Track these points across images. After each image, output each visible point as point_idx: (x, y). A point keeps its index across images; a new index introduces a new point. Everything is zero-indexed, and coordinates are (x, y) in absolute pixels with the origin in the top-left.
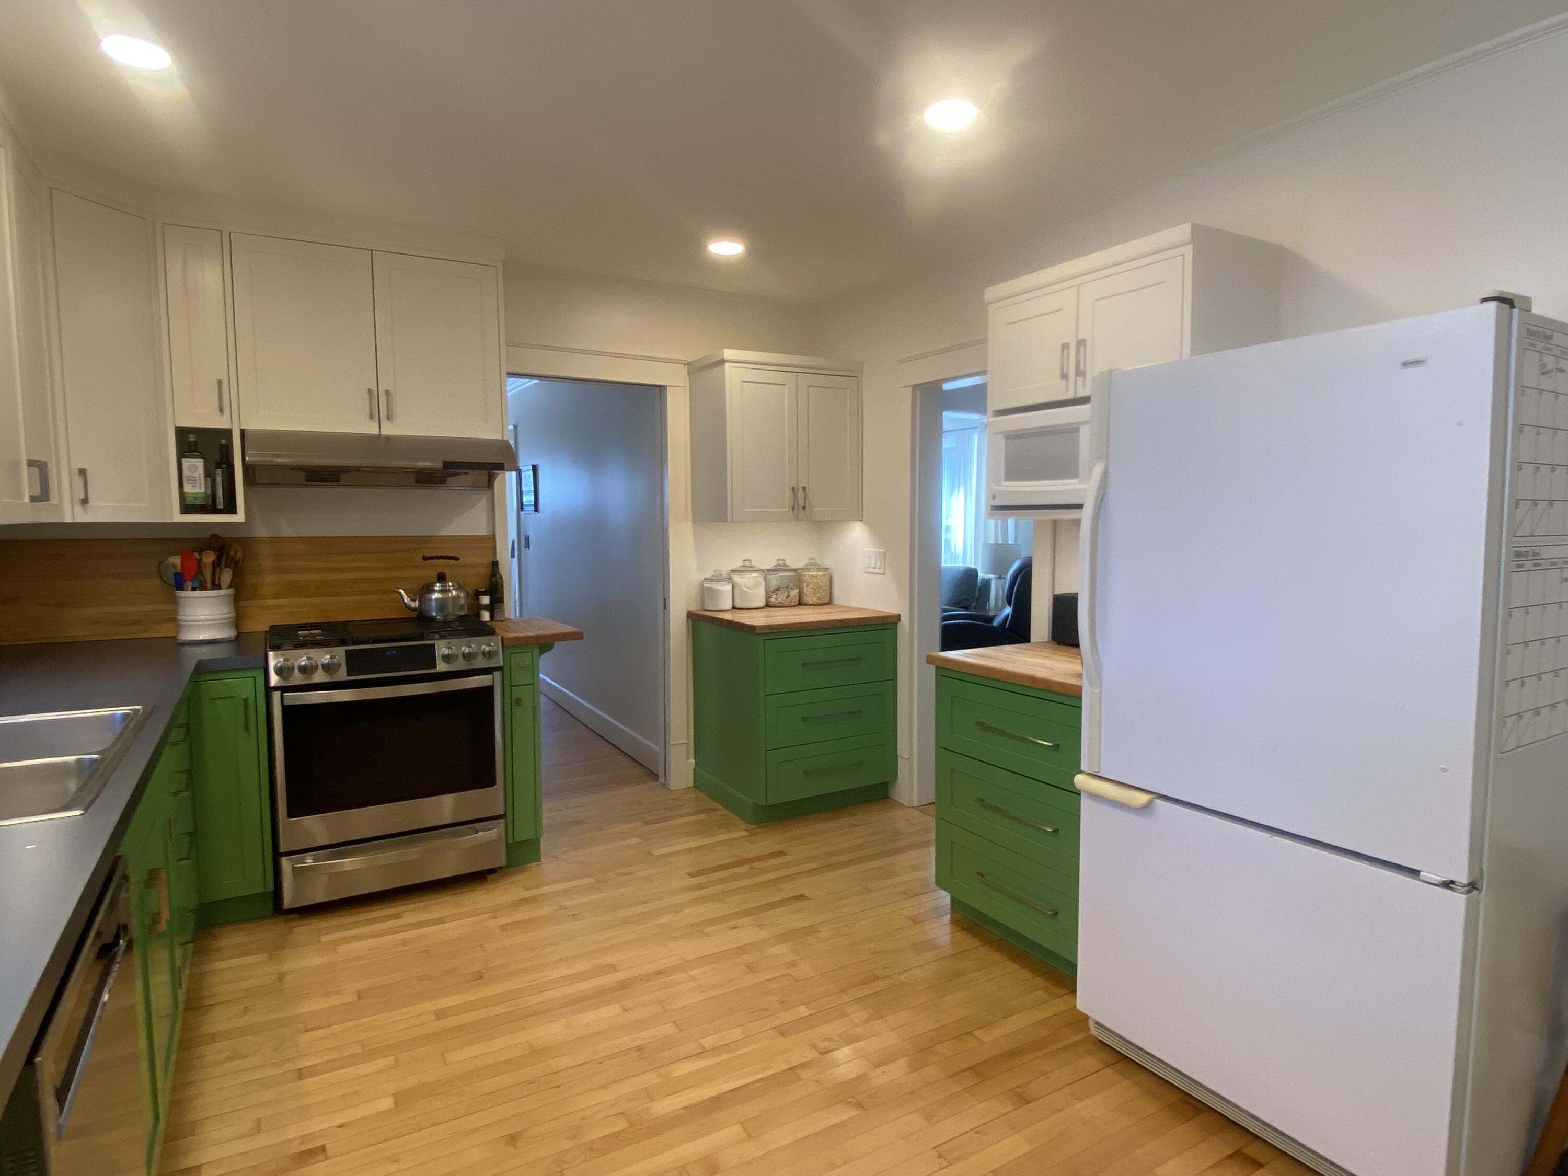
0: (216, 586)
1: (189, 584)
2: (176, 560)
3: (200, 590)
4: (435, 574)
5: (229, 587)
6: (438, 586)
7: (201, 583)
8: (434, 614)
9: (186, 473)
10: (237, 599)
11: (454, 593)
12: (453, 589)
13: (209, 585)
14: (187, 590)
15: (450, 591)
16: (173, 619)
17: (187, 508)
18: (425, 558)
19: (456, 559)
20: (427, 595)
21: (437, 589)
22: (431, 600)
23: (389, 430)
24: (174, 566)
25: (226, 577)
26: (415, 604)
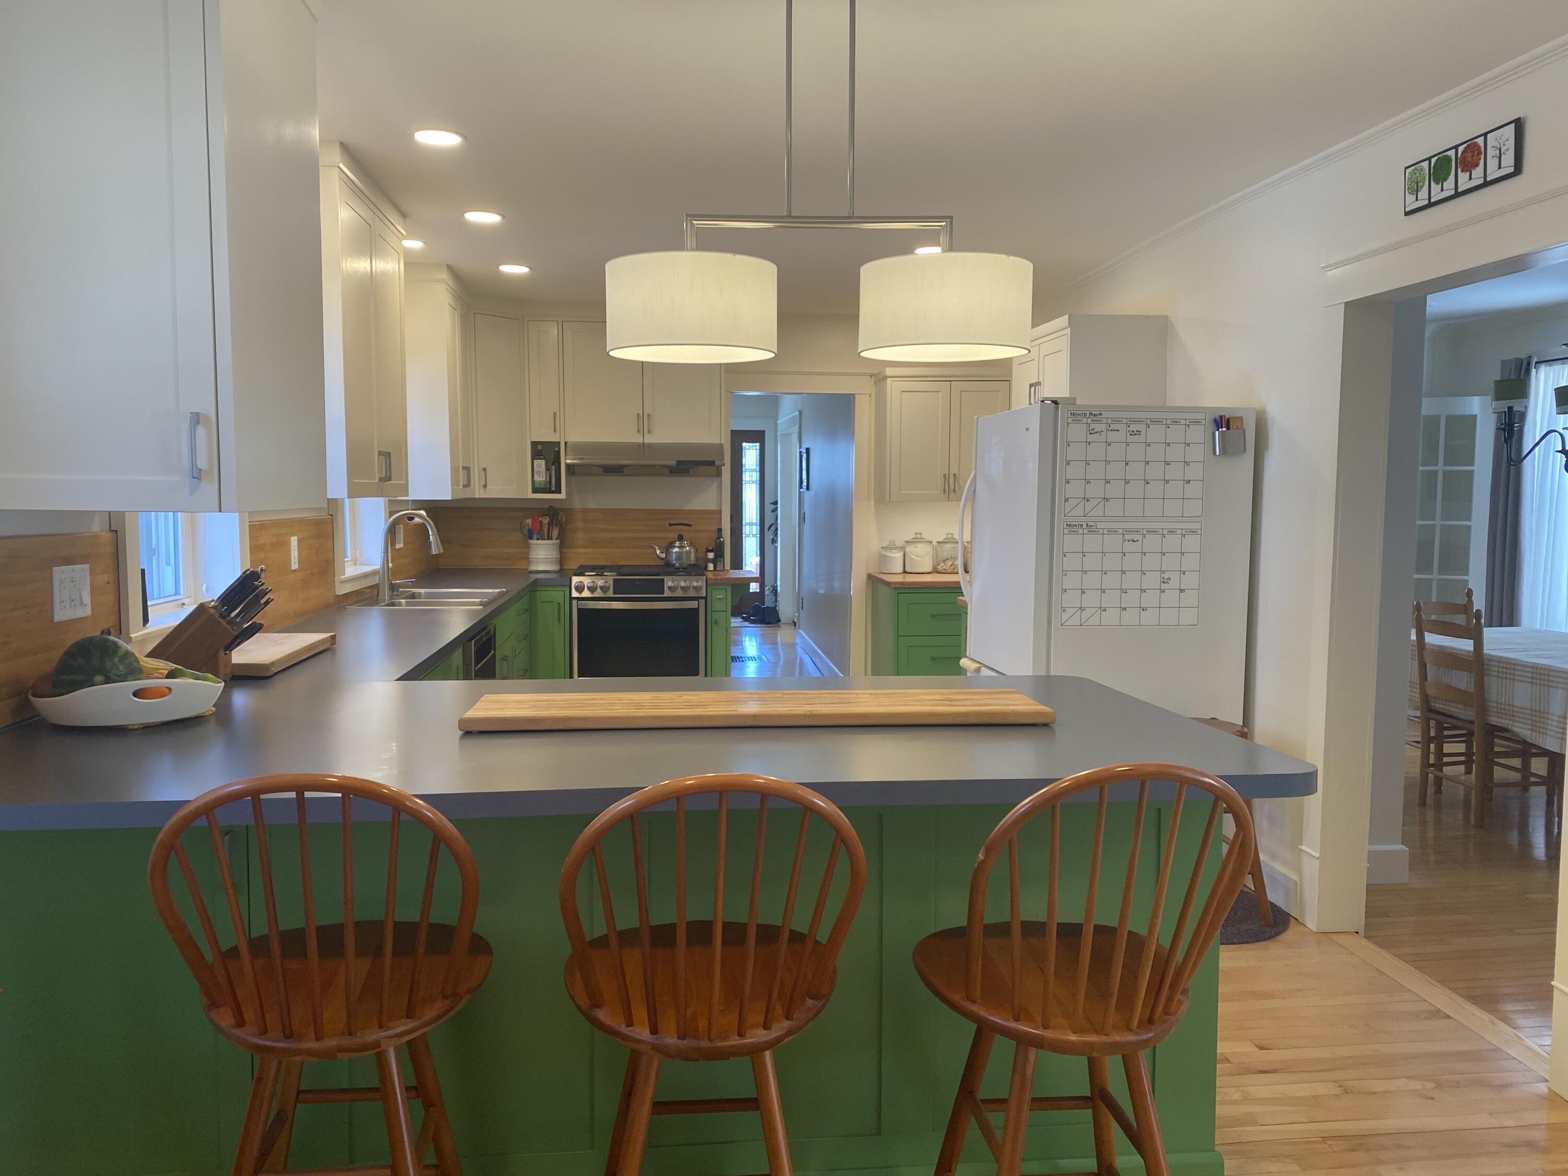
0: (550, 538)
1: (535, 536)
2: (529, 521)
3: (541, 540)
4: (676, 535)
5: (557, 539)
7: (542, 536)
8: (674, 562)
9: (535, 469)
10: (562, 547)
11: (688, 548)
12: (687, 546)
13: (546, 537)
14: (534, 540)
15: (685, 547)
16: (527, 559)
17: (535, 490)
18: (671, 525)
19: (690, 526)
20: (671, 550)
21: (677, 545)
22: (673, 553)
23: (649, 439)
24: (528, 525)
25: (555, 533)
26: (663, 556)
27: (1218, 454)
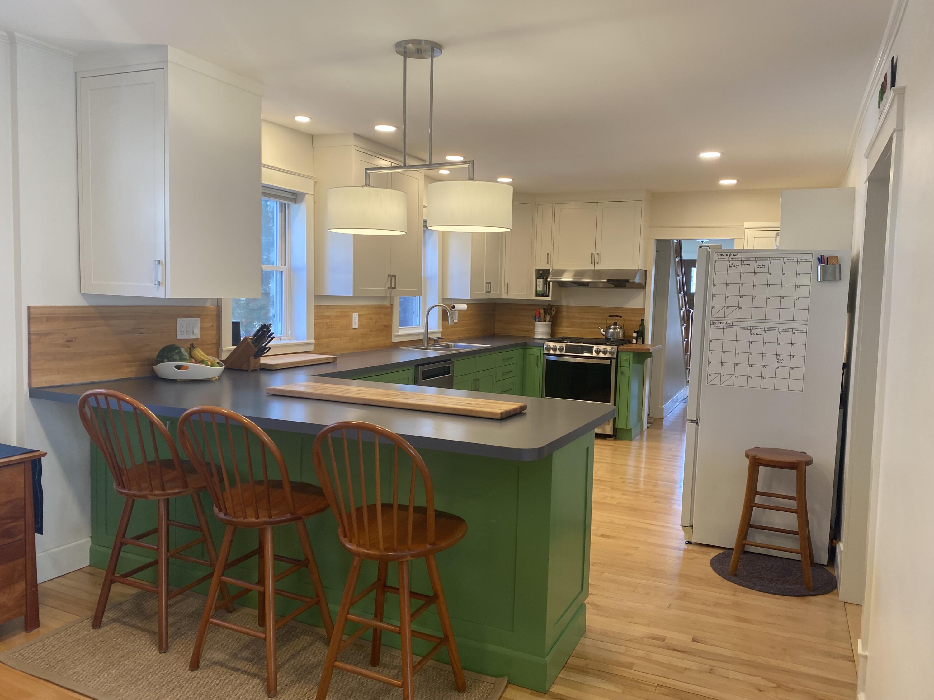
0: (545, 321)
1: (537, 320)
3: (540, 322)
4: (613, 322)
5: (548, 322)
6: (612, 327)
7: (540, 320)
8: (610, 338)
9: (537, 283)
10: (552, 326)
11: (618, 330)
13: (543, 320)
14: (537, 322)
15: (617, 329)
16: (533, 331)
17: (537, 295)
18: (610, 316)
19: (621, 317)
22: (609, 332)
23: (597, 267)
24: (534, 313)
25: (548, 318)
26: (605, 333)
27: (819, 280)
